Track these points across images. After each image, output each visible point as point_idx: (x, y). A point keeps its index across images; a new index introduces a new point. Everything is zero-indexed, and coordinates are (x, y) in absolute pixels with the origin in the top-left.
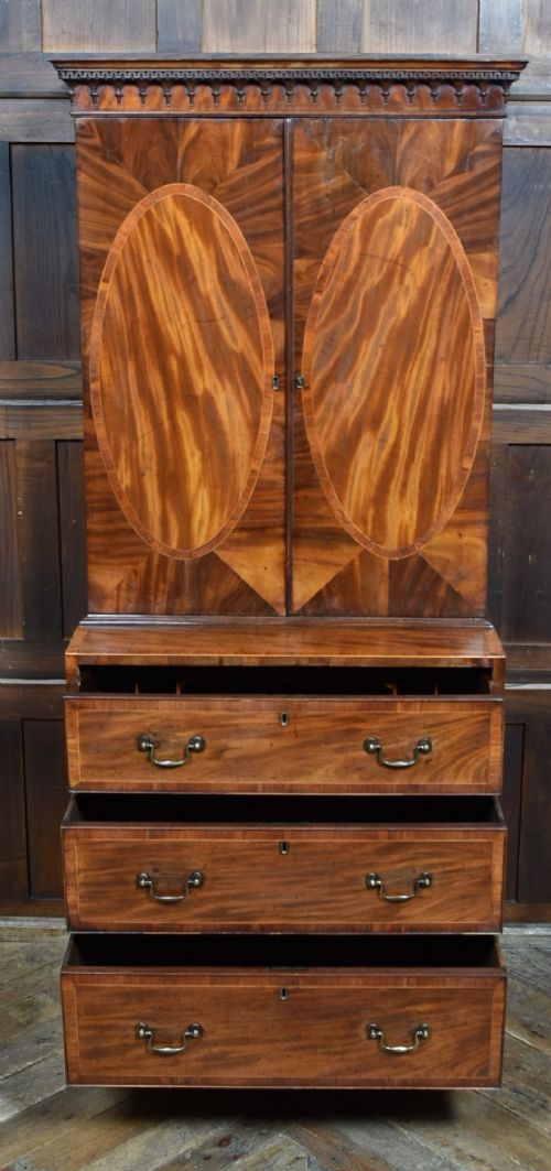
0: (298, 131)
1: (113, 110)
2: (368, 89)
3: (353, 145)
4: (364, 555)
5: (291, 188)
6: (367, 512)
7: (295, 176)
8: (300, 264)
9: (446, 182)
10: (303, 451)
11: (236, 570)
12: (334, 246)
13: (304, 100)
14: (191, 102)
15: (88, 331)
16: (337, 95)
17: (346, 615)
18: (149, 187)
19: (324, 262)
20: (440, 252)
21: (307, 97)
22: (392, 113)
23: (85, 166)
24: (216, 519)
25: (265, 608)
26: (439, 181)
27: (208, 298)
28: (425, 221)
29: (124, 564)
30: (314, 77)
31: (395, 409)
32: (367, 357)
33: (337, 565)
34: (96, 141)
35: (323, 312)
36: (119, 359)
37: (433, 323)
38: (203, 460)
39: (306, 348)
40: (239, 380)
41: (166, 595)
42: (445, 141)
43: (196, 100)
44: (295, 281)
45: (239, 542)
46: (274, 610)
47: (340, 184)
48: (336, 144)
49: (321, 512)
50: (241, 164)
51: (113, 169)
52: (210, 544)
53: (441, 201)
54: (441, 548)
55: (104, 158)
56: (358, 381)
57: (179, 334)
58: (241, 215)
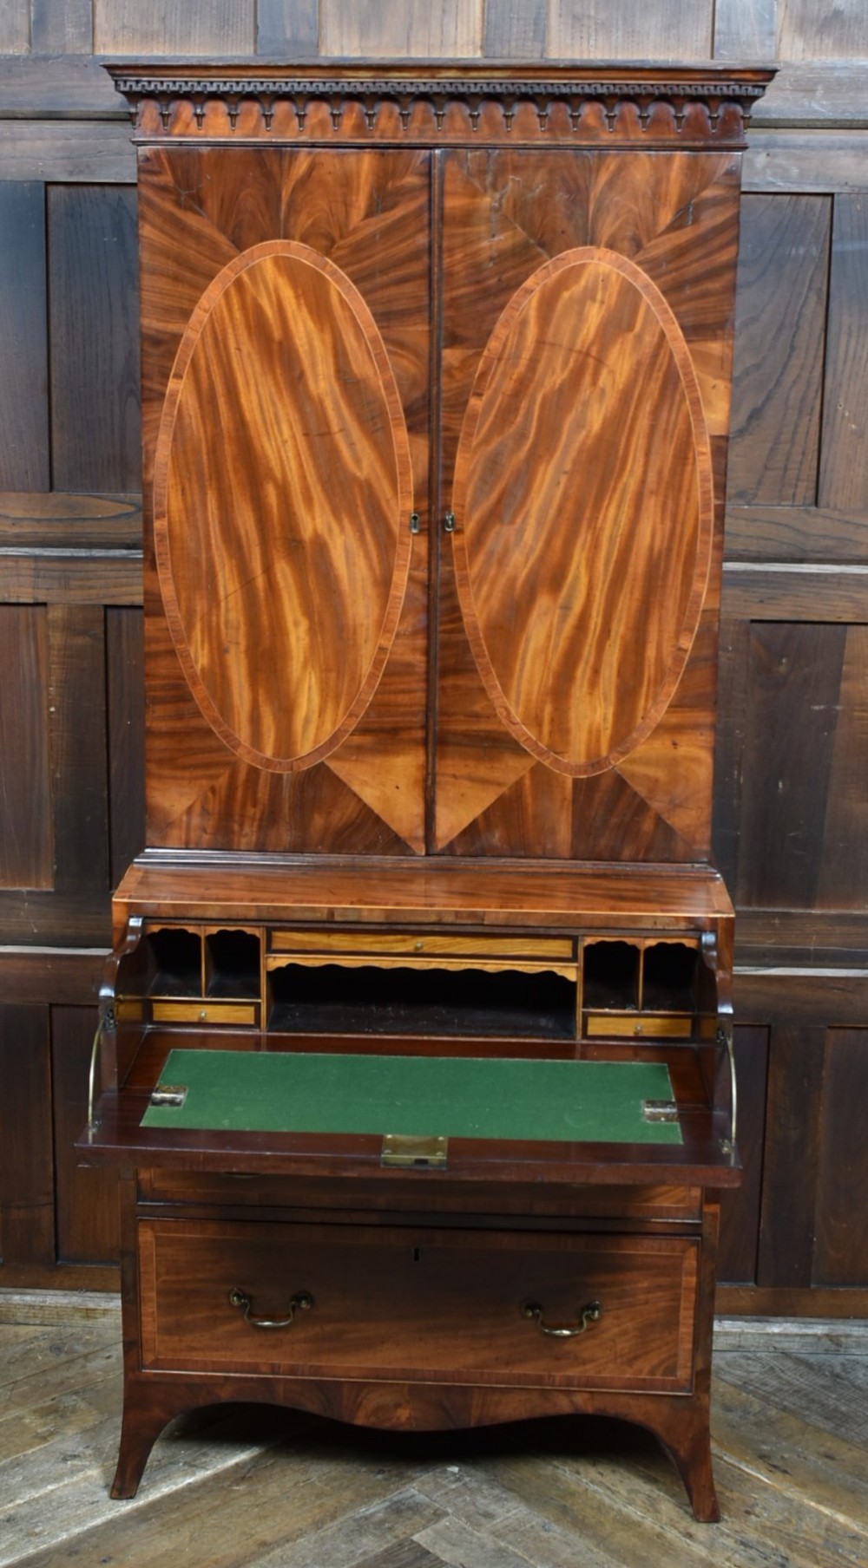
0: (451, 167)
1: (189, 136)
2: (550, 109)
3: (529, 188)
4: (538, 771)
5: (440, 247)
6: (542, 710)
7: (447, 231)
8: (451, 356)
9: (660, 240)
10: (452, 621)
11: (356, 788)
12: (500, 331)
13: (459, 124)
14: (301, 125)
15: (151, 447)
16: (506, 117)
17: (512, 857)
18: (240, 245)
19: (486, 353)
20: (650, 340)
21: (464, 120)
22: (585, 143)
23: (150, 214)
24: (329, 717)
25: (396, 844)
26: (649, 240)
27: (321, 402)
28: (629, 295)
29: (197, 778)
30: (473, 90)
31: (584, 563)
32: (544, 489)
33: (499, 784)
34: (167, 179)
35: (482, 424)
36: (195, 486)
37: (639, 441)
38: (312, 631)
39: (459, 474)
40: (363, 518)
41: (256, 824)
42: (658, 182)
43: (307, 122)
44: (444, 379)
45: (360, 750)
46: (409, 847)
47: (510, 243)
48: (504, 187)
49: (477, 708)
50: (369, 214)
51: (190, 219)
52: (318, 751)
53: (652, 267)
54: (646, 762)
55: (178, 204)
56: (532, 522)
57: (279, 452)
58: (367, 285)
